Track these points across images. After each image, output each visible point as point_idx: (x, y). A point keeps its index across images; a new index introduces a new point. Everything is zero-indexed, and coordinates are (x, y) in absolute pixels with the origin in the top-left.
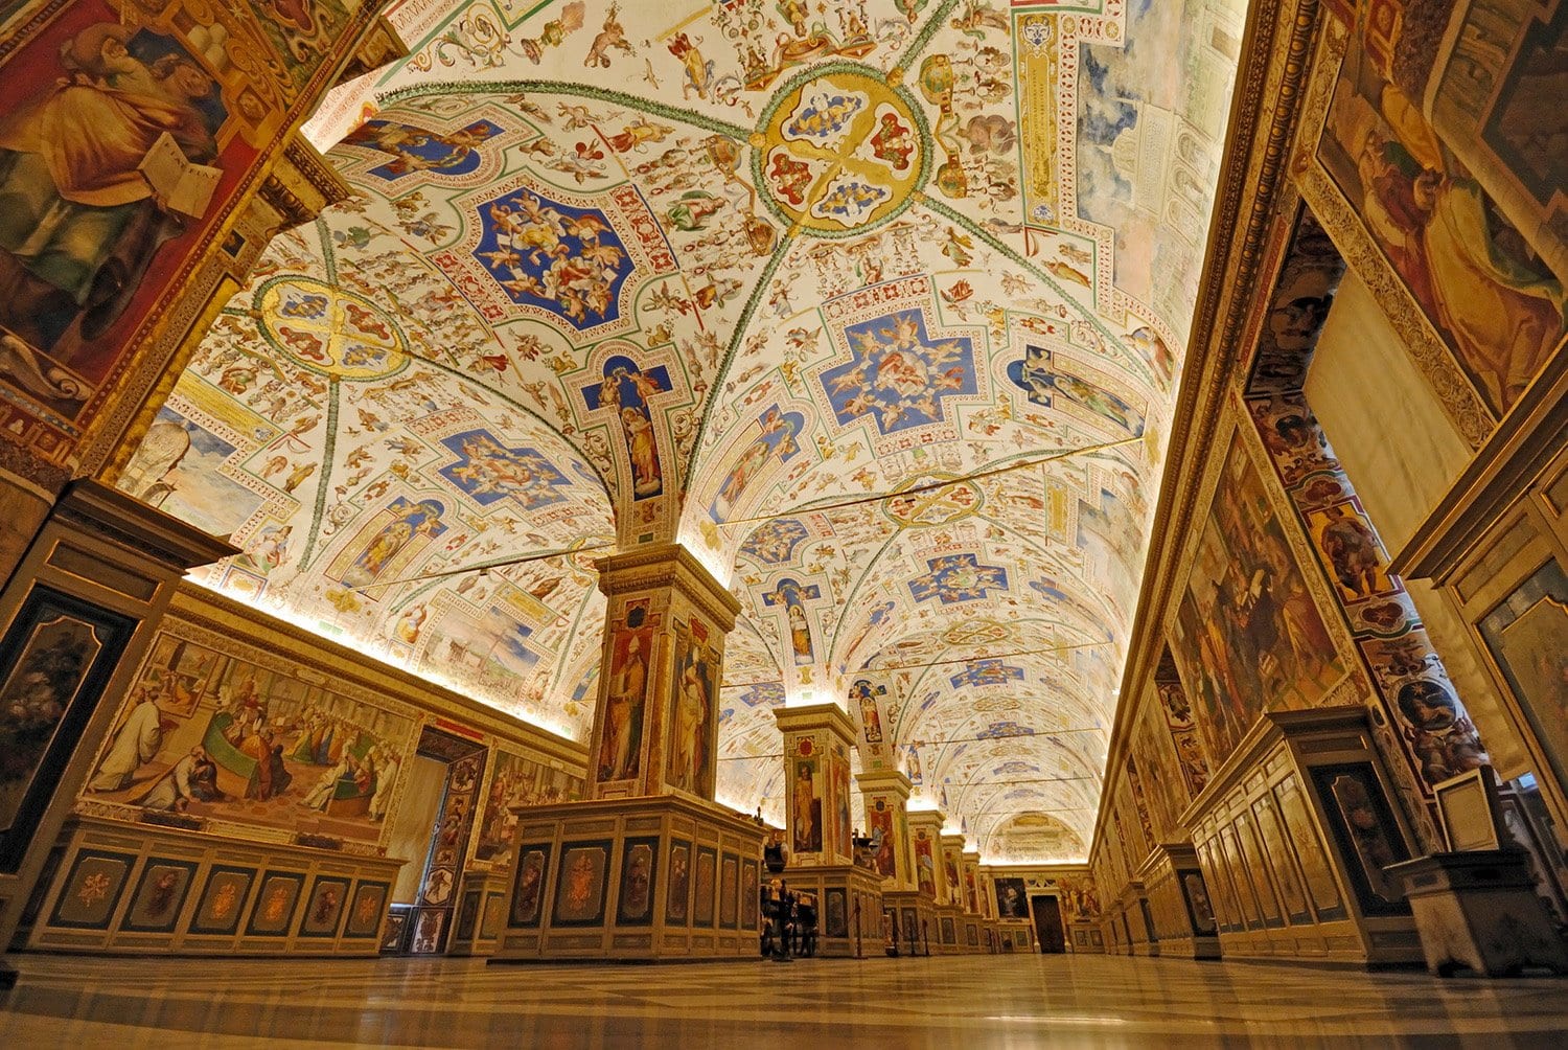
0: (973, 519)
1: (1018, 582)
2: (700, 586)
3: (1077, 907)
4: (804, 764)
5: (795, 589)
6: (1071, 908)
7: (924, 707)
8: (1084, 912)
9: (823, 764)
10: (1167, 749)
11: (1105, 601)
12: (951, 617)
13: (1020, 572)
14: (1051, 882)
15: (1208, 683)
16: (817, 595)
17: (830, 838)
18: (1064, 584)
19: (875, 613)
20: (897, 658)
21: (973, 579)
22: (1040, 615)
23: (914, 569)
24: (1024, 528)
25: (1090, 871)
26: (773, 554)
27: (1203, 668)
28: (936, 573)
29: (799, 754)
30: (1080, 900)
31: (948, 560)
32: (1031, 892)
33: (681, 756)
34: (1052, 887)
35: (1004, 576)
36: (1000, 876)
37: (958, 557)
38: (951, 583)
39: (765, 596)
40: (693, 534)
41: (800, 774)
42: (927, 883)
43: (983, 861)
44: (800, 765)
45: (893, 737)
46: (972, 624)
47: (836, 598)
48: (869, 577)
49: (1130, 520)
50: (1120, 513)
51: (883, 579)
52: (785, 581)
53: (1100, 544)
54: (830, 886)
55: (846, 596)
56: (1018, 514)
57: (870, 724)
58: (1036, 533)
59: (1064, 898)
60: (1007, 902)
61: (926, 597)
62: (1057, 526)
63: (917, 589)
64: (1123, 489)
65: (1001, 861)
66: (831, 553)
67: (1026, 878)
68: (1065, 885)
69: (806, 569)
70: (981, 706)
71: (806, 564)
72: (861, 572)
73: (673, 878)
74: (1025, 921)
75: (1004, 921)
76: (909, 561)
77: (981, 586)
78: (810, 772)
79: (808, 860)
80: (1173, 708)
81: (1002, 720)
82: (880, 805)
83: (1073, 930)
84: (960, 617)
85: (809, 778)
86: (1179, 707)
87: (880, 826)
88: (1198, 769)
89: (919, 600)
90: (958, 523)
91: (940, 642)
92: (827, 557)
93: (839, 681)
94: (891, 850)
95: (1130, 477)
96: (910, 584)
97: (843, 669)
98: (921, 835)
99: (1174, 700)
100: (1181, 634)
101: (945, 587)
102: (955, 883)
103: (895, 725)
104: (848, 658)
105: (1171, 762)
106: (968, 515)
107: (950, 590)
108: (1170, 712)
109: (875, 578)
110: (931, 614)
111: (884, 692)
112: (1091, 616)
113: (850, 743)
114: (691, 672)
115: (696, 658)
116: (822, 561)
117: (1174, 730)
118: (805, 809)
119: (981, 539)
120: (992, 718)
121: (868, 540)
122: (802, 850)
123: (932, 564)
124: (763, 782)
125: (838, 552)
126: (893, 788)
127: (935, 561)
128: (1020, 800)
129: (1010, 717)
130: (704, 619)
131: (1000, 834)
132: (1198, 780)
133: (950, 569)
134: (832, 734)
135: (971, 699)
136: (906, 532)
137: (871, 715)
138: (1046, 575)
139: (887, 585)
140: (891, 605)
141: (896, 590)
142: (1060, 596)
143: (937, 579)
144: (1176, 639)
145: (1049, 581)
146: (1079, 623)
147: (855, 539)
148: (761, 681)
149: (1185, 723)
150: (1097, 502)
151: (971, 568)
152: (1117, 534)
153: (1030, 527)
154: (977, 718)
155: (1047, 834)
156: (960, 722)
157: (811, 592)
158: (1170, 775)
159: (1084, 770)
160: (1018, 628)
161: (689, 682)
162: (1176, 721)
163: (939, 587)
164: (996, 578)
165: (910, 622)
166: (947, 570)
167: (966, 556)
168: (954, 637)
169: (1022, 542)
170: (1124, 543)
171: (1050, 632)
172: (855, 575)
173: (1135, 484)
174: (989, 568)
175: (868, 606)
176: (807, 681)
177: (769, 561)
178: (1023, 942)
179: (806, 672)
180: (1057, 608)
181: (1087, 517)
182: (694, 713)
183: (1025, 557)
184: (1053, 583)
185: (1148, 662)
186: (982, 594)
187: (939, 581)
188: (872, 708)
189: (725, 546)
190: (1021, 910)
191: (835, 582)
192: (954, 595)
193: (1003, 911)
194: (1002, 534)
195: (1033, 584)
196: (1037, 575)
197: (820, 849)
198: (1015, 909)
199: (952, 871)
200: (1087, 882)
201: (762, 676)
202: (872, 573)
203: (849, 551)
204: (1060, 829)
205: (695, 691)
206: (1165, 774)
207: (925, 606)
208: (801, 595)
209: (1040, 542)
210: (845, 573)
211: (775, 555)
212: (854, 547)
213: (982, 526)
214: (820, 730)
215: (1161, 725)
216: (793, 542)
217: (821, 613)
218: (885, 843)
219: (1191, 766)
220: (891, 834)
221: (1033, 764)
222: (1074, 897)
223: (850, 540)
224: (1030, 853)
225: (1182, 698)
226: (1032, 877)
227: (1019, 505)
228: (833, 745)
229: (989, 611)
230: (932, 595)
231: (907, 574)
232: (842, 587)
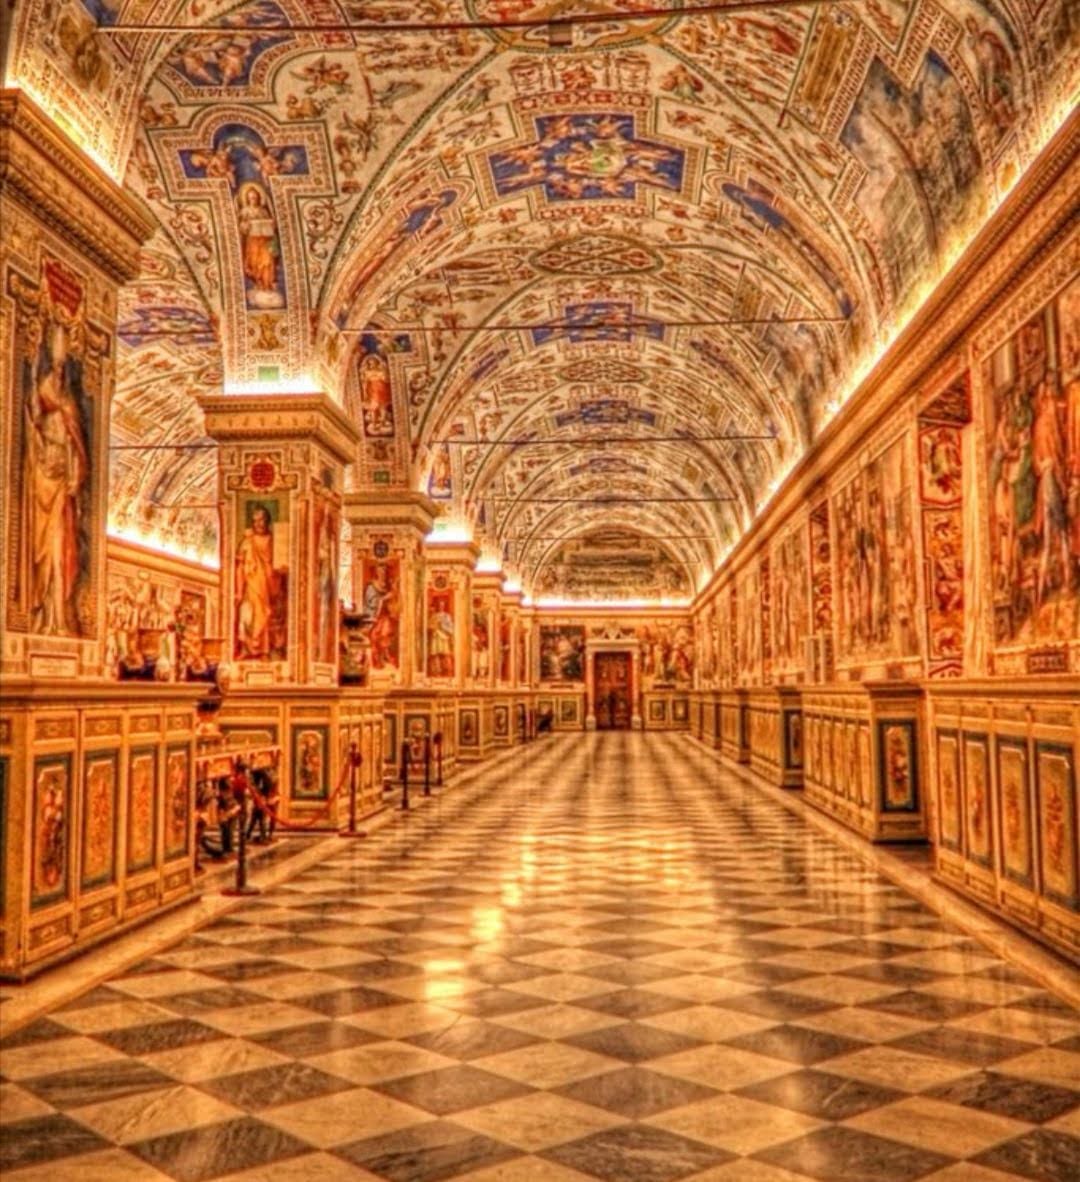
0: (650, 50)
1: (704, 183)
2: (65, 186)
3: (660, 667)
4: (260, 506)
5: (253, 149)
6: (651, 669)
7: (476, 375)
8: (670, 674)
9: (294, 506)
10: (903, 527)
11: (858, 251)
12: (559, 226)
13: (712, 165)
14: (627, 631)
15: (1032, 476)
16: (301, 169)
17: (303, 638)
18: (789, 203)
19: (415, 212)
20: (441, 288)
21: (617, 162)
22: (726, 243)
23: (507, 132)
24: (745, 85)
25: (690, 618)
26: (208, 66)
27: (1030, 449)
28: (549, 143)
29: (248, 484)
30: (666, 658)
31: (577, 120)
32: (594, 645)
33: (36, 568)
34: (629, 639)
35: (679, 165)
36: (549, 622)
37: (599, 118)
38: (572, 164)
39: (185, 155)
40: (42, 55)
41: (250, 523)
42: (442, 656)
43: (527, 601)
44: (251, 507)
45: (414, 431)
46: (595, 241)
47: (341, 178)
48: (415, 142)
49: (965, 125)
50: (949, 107)
51: (442, 145)
52: (232, 129)
53: (887, 149)
54: (298, 720)
55: (362, 177)
56: (742, 55)
57: (374, 404)
58: (766, 100)
59: (643, 655)
60: (555, 659)
61: (519, 186)
62: (813, 97)
63: (504, 170)
64: (971, 60)
65: (556, 601)
66: (342, 83)
67: (590, 625)
68: (648, 636)
69: (281, 111)
70: (573, 373)
71: (282, 97)
72: (400, 130)
73: (41, 827)
74: (579, 687)
75: (545, 687)
76: (501, 114)
77: (629, 176)
78: (268, 519)
79: (262, 676)
80: (935, 469)
81: (605, 397)
82: (381, 547)
83: (648, 699)
84: (575, 227)
85: (267, 532)
86: (945, 467)
87: (378, 584)
88: (950, 572)
89: (505, 191)
90: (616, 53)
91: (527, 265)
92: (331, 90)
93: (333, 345)
94: (395, 623)
95: (997, 46)
96: (494, 159)
97: (342, 319)
98: (440, 581)
99: (941, 456)
100: (1006, 374)
101: (562, 170)
102: (483, 645)
103: (422, 409)
104: (353, 298)
105: (908, 549)
106: (642, 40)
107: (568, 176)
108: (928, 474)
109: (427, 145)
110: (522, 217)
111: (408, 348)
112: (823, 267)
113: (344, 460)
114: (49, 388)
115: (58, 351)
116: (318, 95)
117: (927, 505)
118: (257, 586)
119: (655, 88)
120: (587, 392)
121: (423, 63)
122: (250, 657)
123: (546, 125)
124: (148, 479)
125: (356, 81)
126: (407, 521)
127: (552, 119)
128: (601, 510)
129: (621, 392)
130: (72, 261)
131: (558, 559)
132: (944, 590)
133: (578, 138)
134: (315, 450)
135: (560, 360)
136: (508, 57)
137: (376, 387)
138: (761, 179)
139: (448, 160)
140: (449, 197)
141: (464, 171)
142: (777, 221)
143: (549, 155)
144: (991, 378)
145: (763, 190)
146: (794, 270)
147: (396, 58)
148: (157, 303)
149: (948, 497)
150: (913, 74)
151: (618, 142)
152: (930, 140)
153: (759, 86)
154: (564, 393)
155: (635, 562)
156: (532, 396)
157: (290, 159)
158: (896, 566)
159: (724, 486)
160: (678, 258)
161: (47, 409)
162: (933, 492)
163: (549, 169)
164: (662, 165)
165: (481, 231)
166: (570, 139)
167: (615, 118)
168: (554, 260)
169: (731, 109)
170: (937, 162)
171: (735, 274)
172: (388, 135)
173: (1003, 64)
174: (654, 146)
175: (404, 199)
176: (271, 344)
177: (199, 81)
178: (570, 715)
179: (269, 323)
180: (762, 239)
181: (879, 95)
182: (59, 473)
183: (730, 139)
184: (770, 195)
185: (914, 385)
186: (628, 191)
187: (550, 159)
188: (381, 375)
189: (117, 78)
190: (574, 671)
191: (341, 145)
192: (574, 186)
193: (546, 672)
194: (698, 87)
195: (729, 189)
196: (744, 174)
197: (283, 653)
198: (564, 670)
199: (480, 628)
200: (682, 633)
201: (161, 293)
202: (421, 134)
203: (380, 81)
204: (655, 554)
205: (58, 427)
206: (885, 561)
207: (516, 202)
208: (265, 163)
209: (770, 118)
210: (366, 129)
211: (215, 69)
212: (394, 75)
213: (662, 65)
214: (293, 444)
215: (904, 490)
216: (257, 47)
217: (307, 206)
218: (385, 612)
219: (939, 567)
220: (396, 598)
221: (639, 462)
222: (658, 654)
223: (384, 58)
224: (603, 589)
225: (956, 457)
226: (599, 624)
227: (750, 39)
228: (315, 470)
229: (633, 222)
230: (532, 183)
231: (490, 140)
232: (357, 156)
